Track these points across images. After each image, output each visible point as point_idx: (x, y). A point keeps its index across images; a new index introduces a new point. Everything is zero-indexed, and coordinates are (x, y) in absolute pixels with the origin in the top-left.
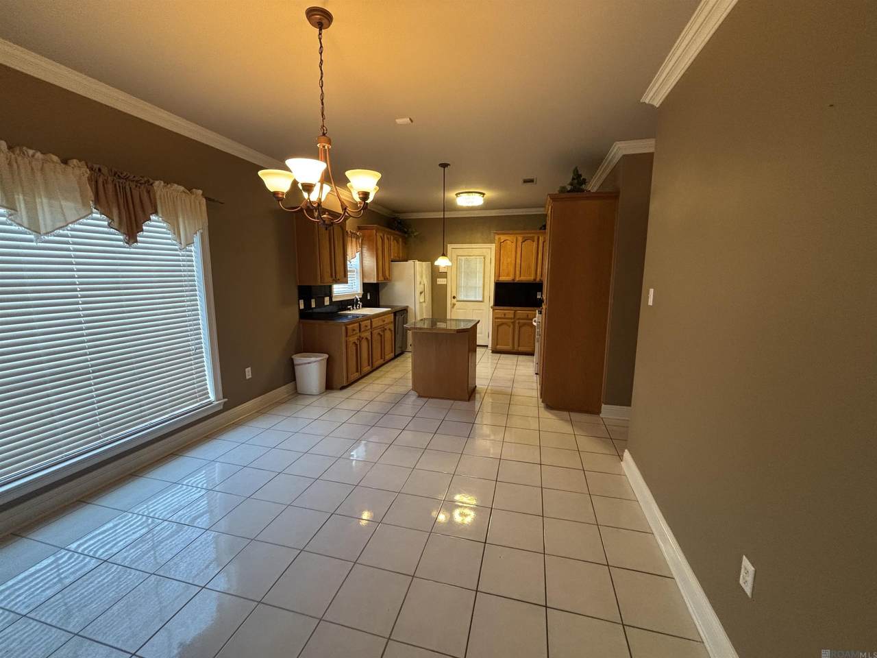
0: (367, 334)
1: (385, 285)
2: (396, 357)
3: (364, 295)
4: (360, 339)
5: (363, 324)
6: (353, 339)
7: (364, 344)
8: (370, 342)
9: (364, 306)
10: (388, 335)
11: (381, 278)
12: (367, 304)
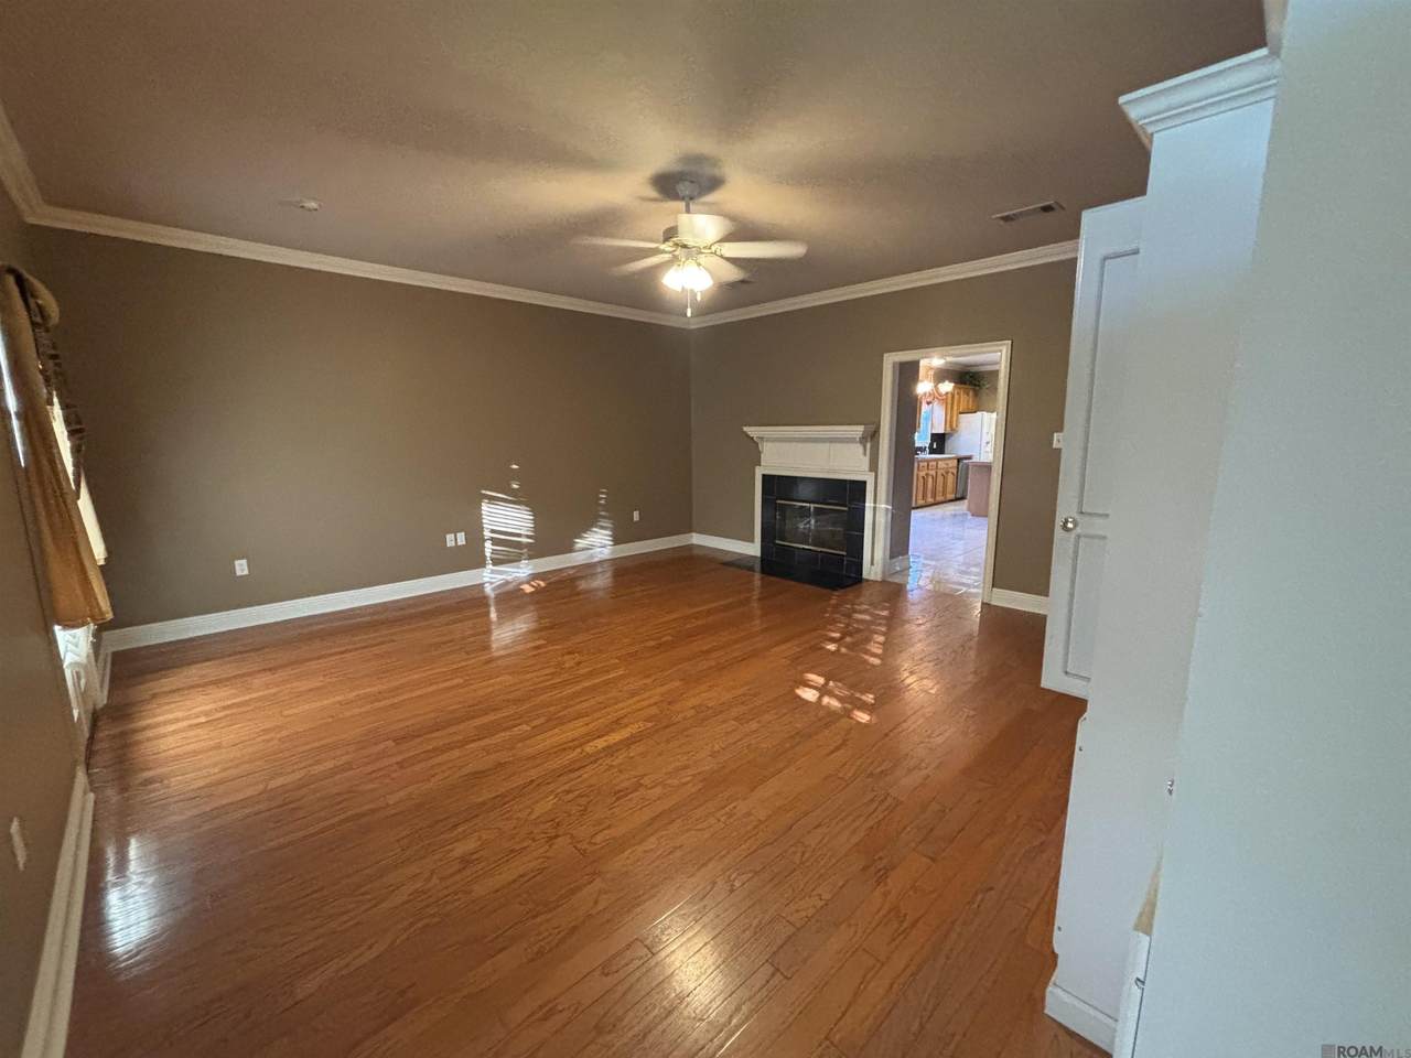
0: (933, 473)
1: (951, 435)
2: (957, 499)
3: (931, 445)
4: (927, 474)
5: (921, 464)
6: (923, 474)
7: (930, 480)
8: (935, 479)
9: (930, 453)
10: (951, 479)
11: (948, 429)
12: (932, 451)
